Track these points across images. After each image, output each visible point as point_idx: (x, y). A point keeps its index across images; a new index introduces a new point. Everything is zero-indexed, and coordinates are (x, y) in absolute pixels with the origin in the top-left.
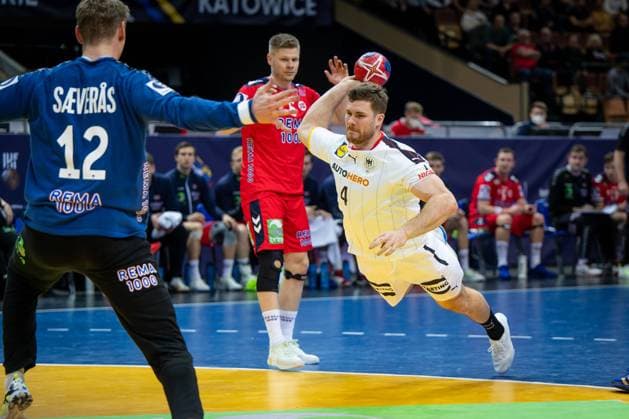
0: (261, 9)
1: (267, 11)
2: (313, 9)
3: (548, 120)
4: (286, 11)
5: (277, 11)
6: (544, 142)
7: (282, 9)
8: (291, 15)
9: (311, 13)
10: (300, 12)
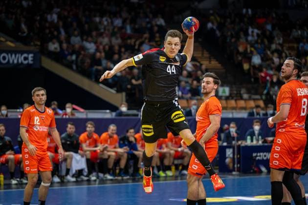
0: (9, 61)
1: (11, 61)
2: (32, 60)
3: (129, 109)
4: (20, 61)
5: (16, 62)
6: (127, 119)
7: (18, 60)
8: (22, 63)
9: (31, 62)
10: (26, 62)
